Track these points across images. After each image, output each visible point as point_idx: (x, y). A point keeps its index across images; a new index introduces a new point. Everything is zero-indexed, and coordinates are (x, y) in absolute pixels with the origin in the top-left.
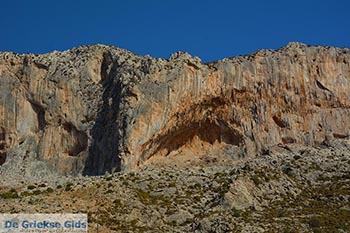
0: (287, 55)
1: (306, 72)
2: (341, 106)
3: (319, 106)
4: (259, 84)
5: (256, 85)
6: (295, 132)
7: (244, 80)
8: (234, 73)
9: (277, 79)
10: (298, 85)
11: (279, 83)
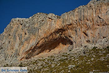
0: (87, 7)
1: (94, 12)
2: (107, 24)
3: (99, 25)
4: (76, 21)
5: (75, 21)
6: (90, 37)
7: (71, 20)
8: (66, 18)
9: (83, 17)
10: (91, 19)
11: (84, 19)
